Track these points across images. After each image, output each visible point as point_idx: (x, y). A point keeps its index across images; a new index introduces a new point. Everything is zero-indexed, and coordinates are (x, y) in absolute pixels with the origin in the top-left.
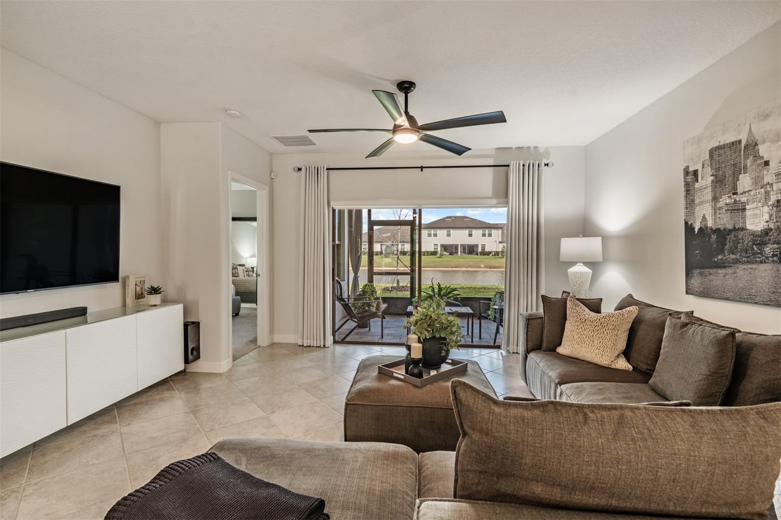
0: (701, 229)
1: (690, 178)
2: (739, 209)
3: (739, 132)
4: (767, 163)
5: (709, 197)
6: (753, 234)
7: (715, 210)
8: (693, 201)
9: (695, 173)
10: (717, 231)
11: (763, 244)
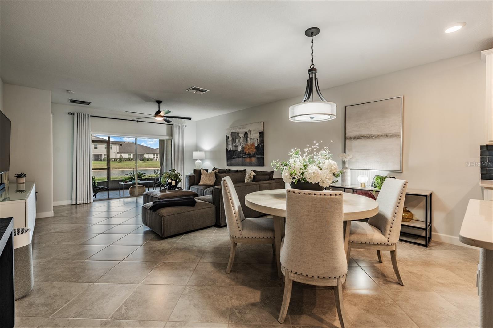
0: (230, 150)
1: (227, 138)
2: (236, 146)
3: (236, 130)
4: (240, 138)
5: (231, 143)
6: (239, 151)
7: (232, 146)
8: (228, 143)
9: (228, 137)
10: (233, 151)
11: (240, 154)
